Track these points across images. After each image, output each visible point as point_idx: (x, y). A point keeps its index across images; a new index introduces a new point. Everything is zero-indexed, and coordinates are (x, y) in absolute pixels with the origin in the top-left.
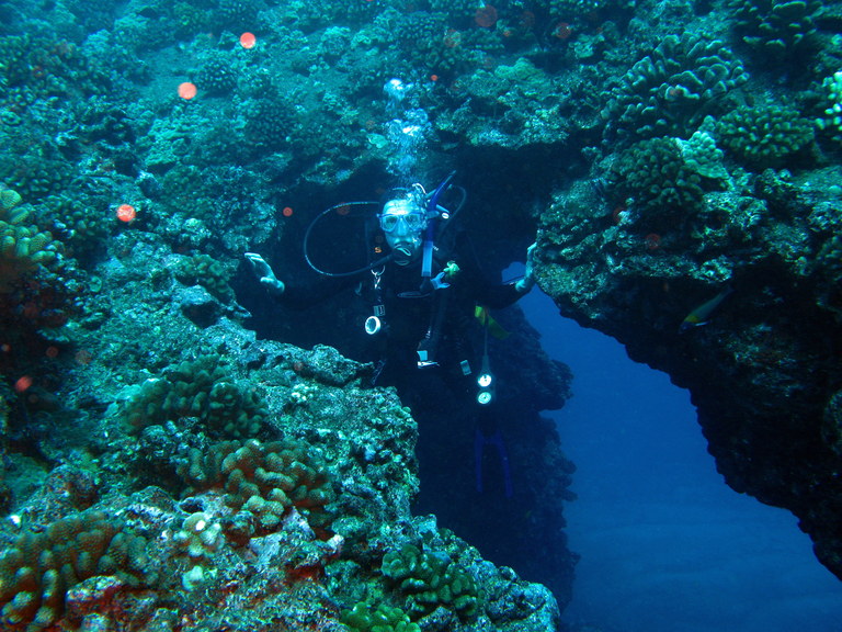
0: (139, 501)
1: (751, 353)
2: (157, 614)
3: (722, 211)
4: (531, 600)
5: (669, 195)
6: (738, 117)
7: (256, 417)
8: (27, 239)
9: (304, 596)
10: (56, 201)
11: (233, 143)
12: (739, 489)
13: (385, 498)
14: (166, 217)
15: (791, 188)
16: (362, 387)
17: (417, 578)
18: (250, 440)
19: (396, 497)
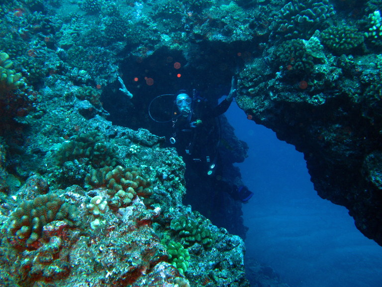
0: (70, 191)
1: (332, 137)
2: (81, 238)
3: (322, 73)
4: (233, 242)
5: (299, 65)
6: (330, 31)
7: (114, 159)
8: (12, 75)
9: (145, 232)
10: (21, 60)
11: (99, 36)
12: (323, 198)
13: (171, 196)
14: (71, 69)
15: (353, 63)
16: (161, 147)
17: (186, 230)
18: (118, 166)
19: (176, 196)
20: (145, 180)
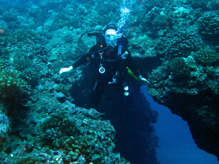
0: (42, 152)
1: (203, 113)
3: (195, 76)
5: (181, 72)
6: (200, 52)
7: (74, 128)
8: (19, 82)
10: (27, 71)
11: (71, 55)
12: (201, 148)
13: (106, 150)
14: (54, 74)
15: (213, 71)
16: (101, 120)
18: (71, 137)
19: (109, 149)
20: (86, 145)
